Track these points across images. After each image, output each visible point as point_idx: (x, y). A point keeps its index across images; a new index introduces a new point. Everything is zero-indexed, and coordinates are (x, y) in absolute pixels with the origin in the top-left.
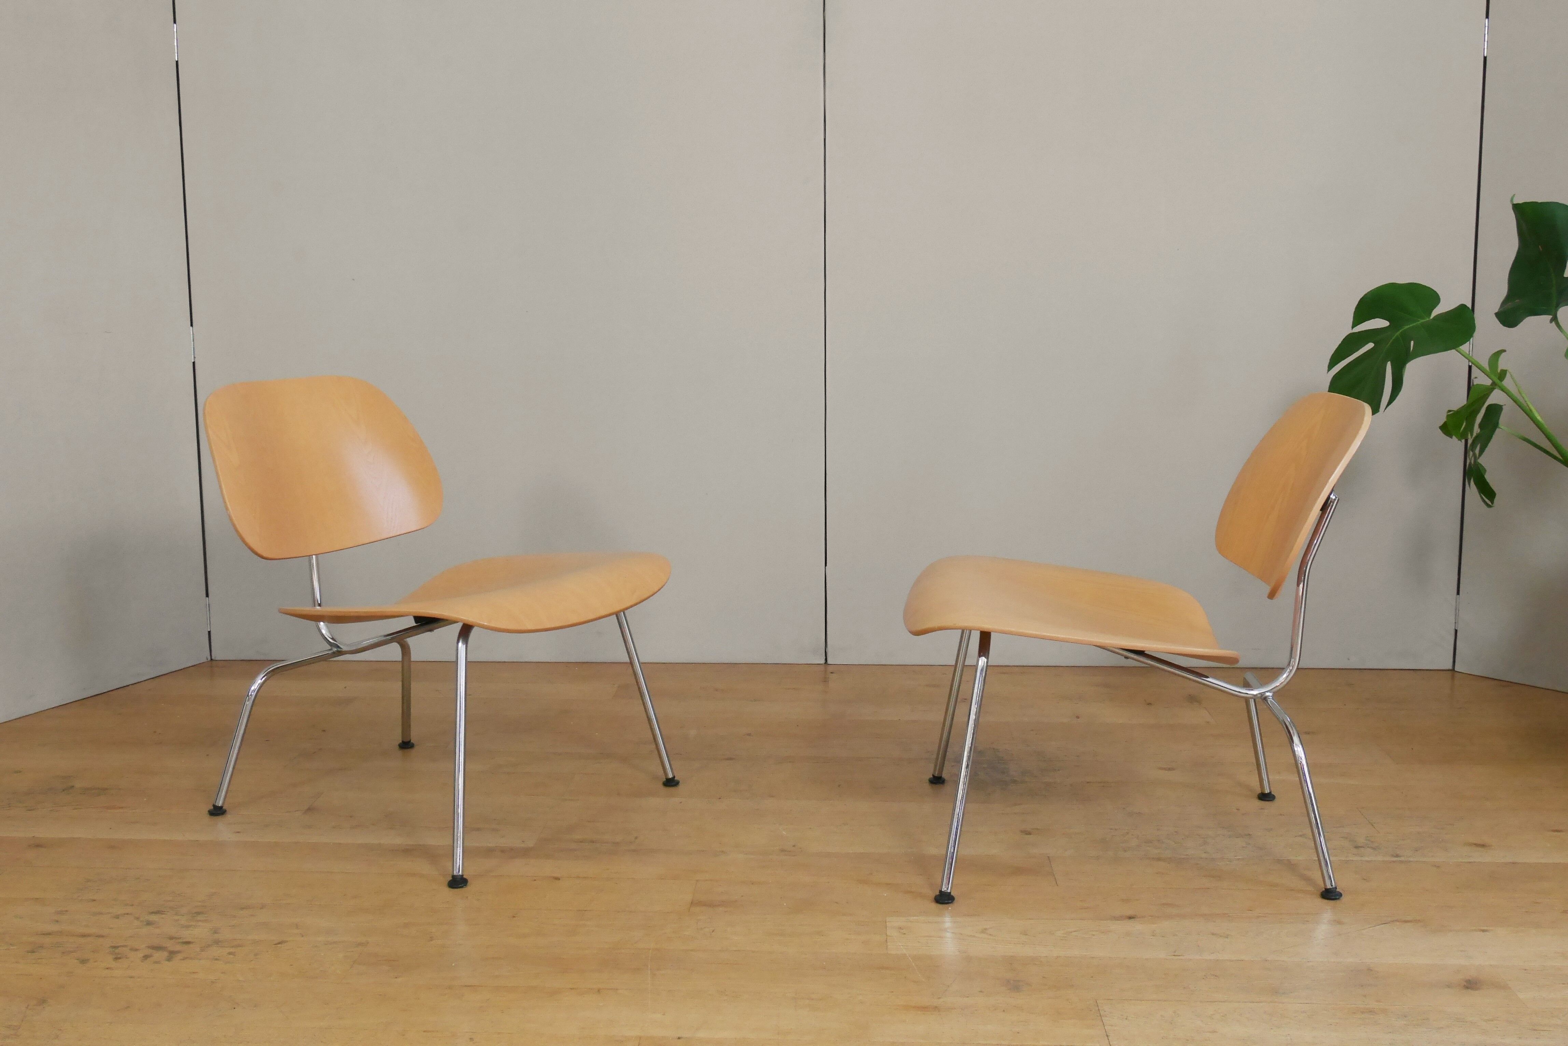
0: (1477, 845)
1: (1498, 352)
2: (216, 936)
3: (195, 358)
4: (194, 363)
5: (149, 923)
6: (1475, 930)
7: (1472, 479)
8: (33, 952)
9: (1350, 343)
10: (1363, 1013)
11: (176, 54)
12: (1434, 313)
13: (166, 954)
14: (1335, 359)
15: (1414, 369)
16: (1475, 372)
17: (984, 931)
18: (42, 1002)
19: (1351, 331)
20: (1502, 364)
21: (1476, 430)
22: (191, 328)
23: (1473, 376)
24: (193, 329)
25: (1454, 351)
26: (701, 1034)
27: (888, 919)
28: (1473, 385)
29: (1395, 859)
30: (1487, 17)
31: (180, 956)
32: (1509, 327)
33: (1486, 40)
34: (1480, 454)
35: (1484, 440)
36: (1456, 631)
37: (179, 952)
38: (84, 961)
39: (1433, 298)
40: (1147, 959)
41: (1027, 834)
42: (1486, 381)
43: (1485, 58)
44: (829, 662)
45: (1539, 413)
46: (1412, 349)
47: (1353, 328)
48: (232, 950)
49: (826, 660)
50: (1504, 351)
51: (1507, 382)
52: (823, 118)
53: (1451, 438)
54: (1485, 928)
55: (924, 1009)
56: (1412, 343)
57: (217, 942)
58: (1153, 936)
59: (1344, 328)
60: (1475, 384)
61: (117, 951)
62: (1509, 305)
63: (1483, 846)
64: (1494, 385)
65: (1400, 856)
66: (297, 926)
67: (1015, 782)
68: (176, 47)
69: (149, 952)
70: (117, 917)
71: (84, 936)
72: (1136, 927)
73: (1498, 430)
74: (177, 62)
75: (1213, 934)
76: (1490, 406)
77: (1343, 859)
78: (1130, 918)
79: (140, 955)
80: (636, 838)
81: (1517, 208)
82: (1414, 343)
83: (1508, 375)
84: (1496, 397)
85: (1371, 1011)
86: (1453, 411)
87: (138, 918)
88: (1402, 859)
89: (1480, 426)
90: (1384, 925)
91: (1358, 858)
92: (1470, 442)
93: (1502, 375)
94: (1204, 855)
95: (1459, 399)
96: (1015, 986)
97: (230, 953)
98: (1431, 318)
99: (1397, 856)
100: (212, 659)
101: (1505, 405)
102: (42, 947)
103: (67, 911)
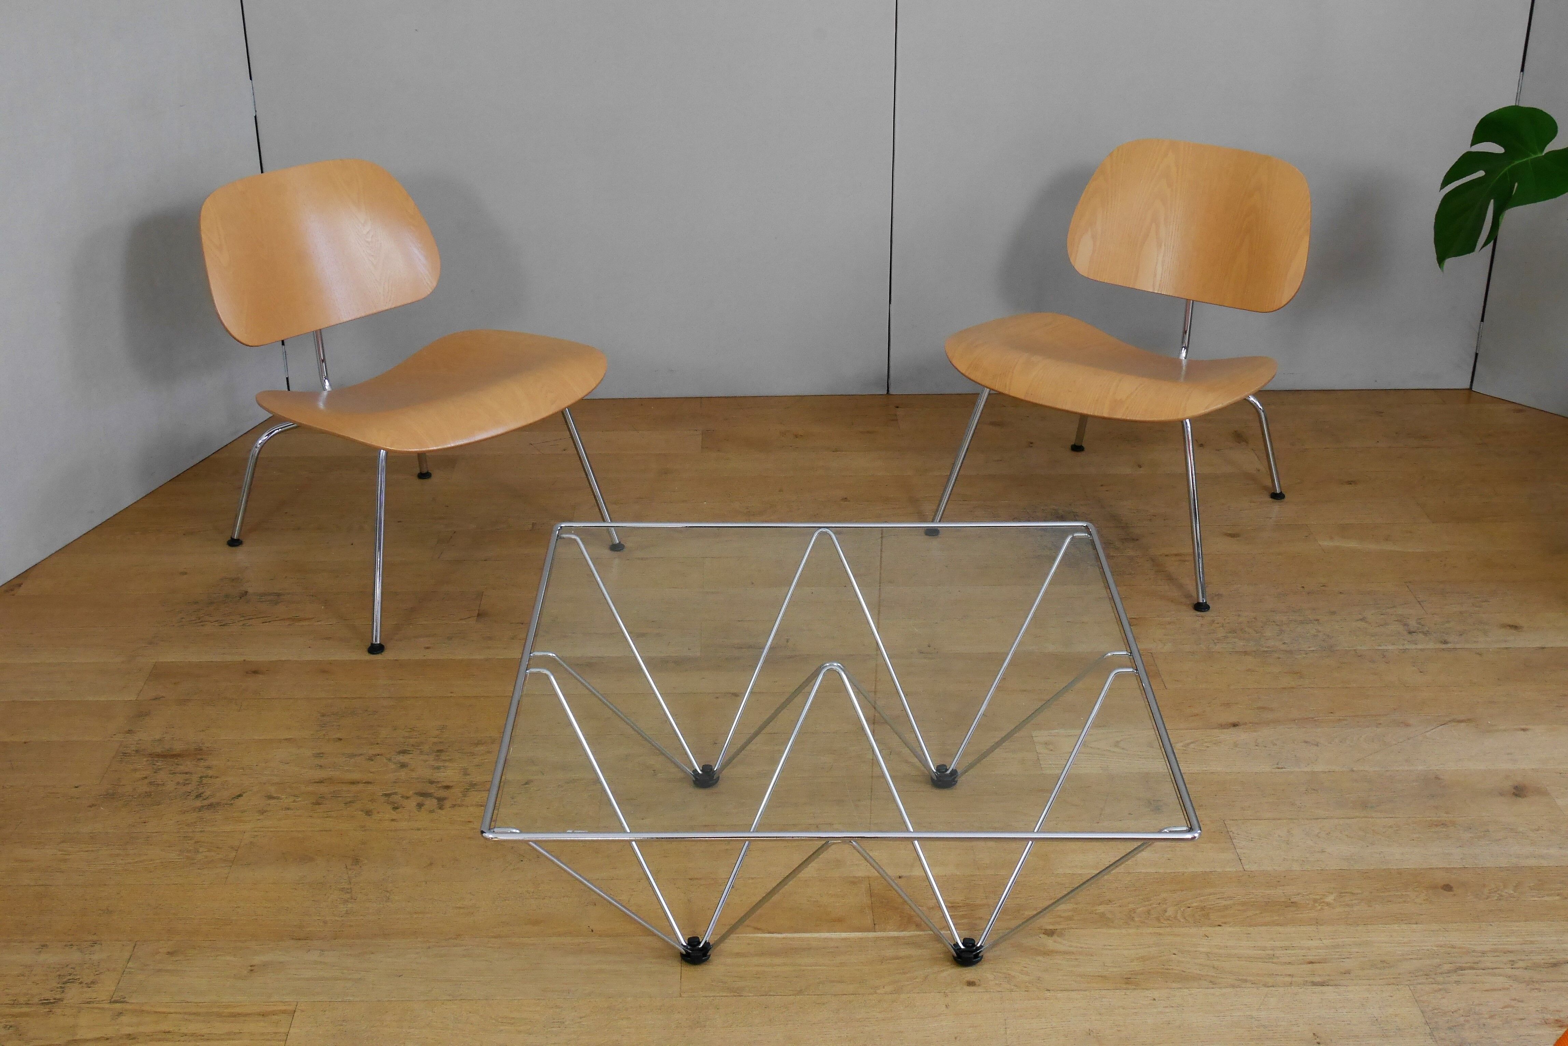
0: (1510, 627)
2: (468, 778)
4: (255, 117)
5: (403, 765)
6: (1517, 730)
8: (319, 804)
10: (1436, 825)
12: (1550, 148)
13: (435, 801)
14: (1446, 181)
17: (1117, 744)
18: (357, 861)
19: (1470, 149)
27: (1034, 734)
29: (1444, 646)
31: (448, 803)
37: (445, 798)
38: (368, 813)
40: (1256, 774)
44: (892, 392)
47: (1473, 146)
49: (888, 390)
54: (1525, 727)
57: (472, 786)
58: (1257, 745)
61: (391, 799)
63: (1515, 627)
65: (1448, 643)
66: (533, 762)
69: (419, 799)
70: (371, 759)
71: (353, 783)
72: (1241, 736)
75: (1306, 742)
77: (1401, 647)
78: (1235, 725)
79: (414, 803)
85: (1443, 825)
87: (390, 760)
88: (1449, 646)
90: (1443, 725)
91: (1414, 647)
94: (1283, 647)
96: (1154, 806)
98: (1541, 155)
99: (1445, 642)
102: (323, 797)
103: (322, 753)
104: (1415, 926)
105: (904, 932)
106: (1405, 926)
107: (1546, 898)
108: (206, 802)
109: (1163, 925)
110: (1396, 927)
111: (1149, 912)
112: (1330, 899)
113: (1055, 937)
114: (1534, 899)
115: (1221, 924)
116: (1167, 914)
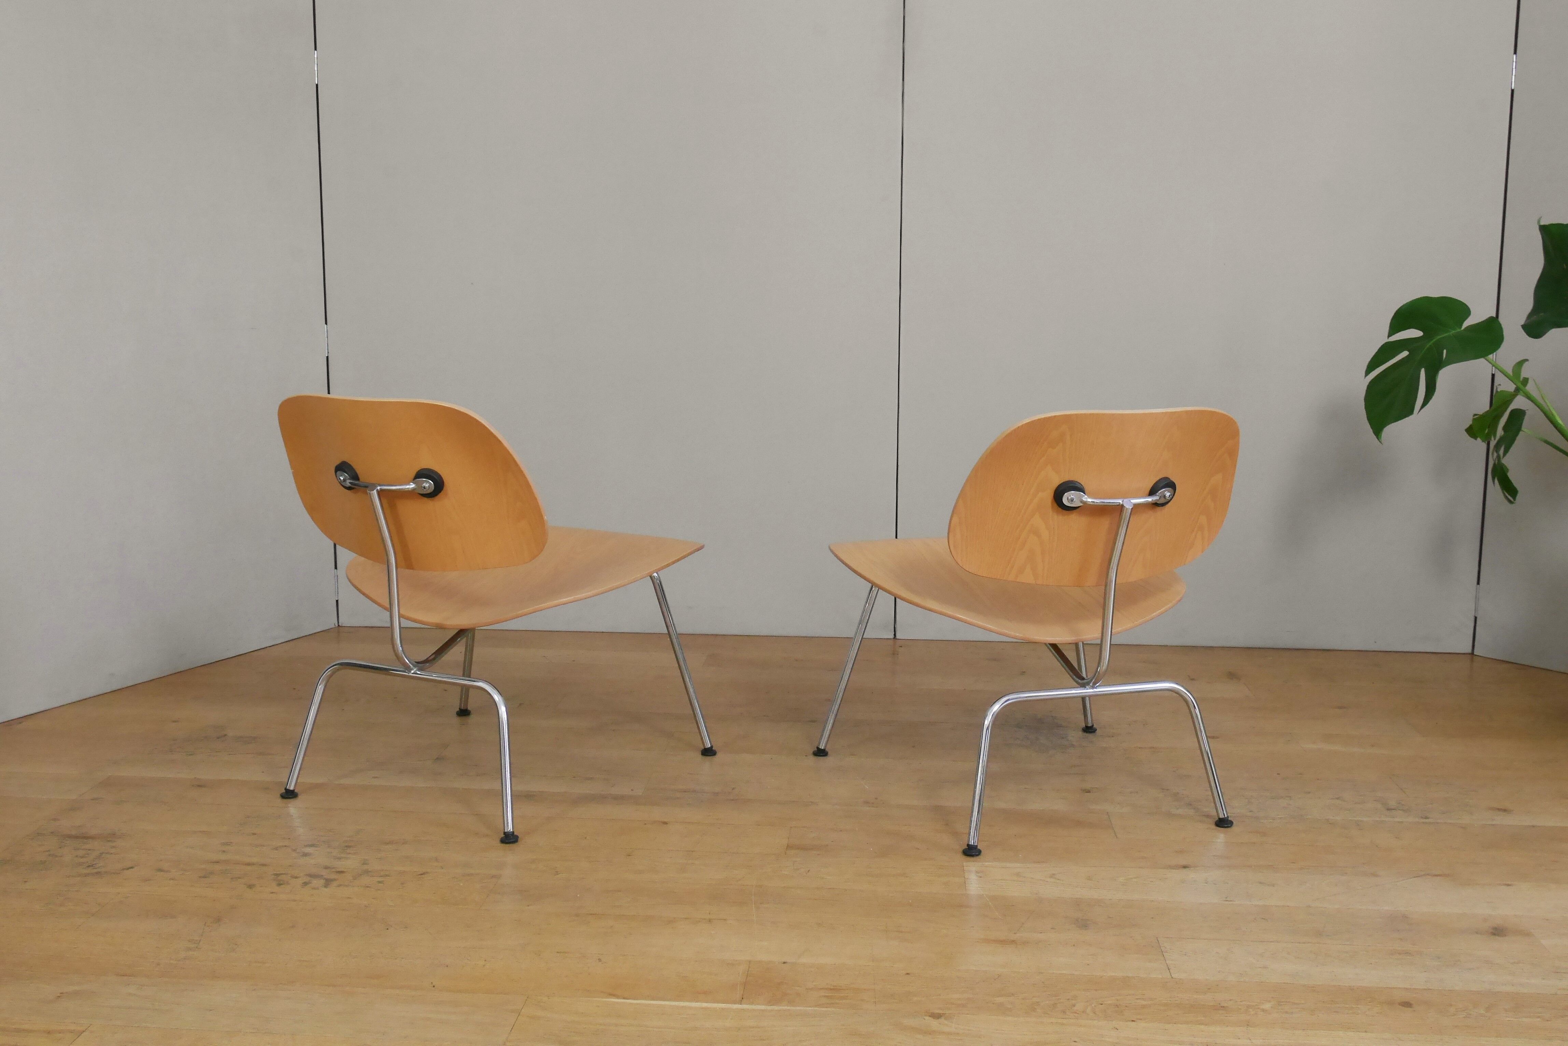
0: (1499, 810)
1: (1522, 360)
2: (365, 867)
3: (328, 353)
4: (327, 357)
5: (305, 855)
6: (1500, 884)
7: (1496, 478)
8: (205, 877)
9: (1386, 352)
10: (1400, 954)
11: (316, 78)
12: (1466, 324)
13: (322, 882)
14: (1372, 365)
15: (1445, 375)
16: (1499, 378)
17: (1052, 876)
18: (218, 920)
19: (1387, 340)
20: (1524, 373)
21: (1500, 432)
22: (326, 325)
23: (1496, 384)
24: (327, 327)
25: (1482, 360)
26: (804, 960)
28: (1497, 391)
29: (1424, 820)
30: (1515, 53)
31: (335, 883)
32: (1535, 338)
33: (1514, 74)
34: (1505, 454)
35: (1508, 441)
36: (1476, 618)
37: (335, 880)
38: (250, 887)
39: (1464, 310)
40: (1201, 904)
41: (1087, 792)
42: (1510, 387)
43: (1513, 91)
44: (898, 637)
45: (1560, 417)
46: (1444, 356)
47: (1389, 336)
48: (380, 879)
49: (895, 635)
50: (1527, 360)
51: (1530, 388)
52: (901, 139)
53: (1476, 439)
54: (1509, 883)
55: (1003, 942)
56: (1445, 351)
57: (367, 872)
58: (1206, 883)
59: (1381, 337)
60: (1499, 390)
61: (279, 878)
62: (1535, 318)
63: (1505, 810)
64: (1517, 390)
65: (1428, 818)
66: (437, 860)
67: (1073, 746)
68: (316, 72)
69: (307, 879)
70: (276, 849)
71: (248, 864)
72: (1191, 875)
73: (1521, 432)
74: (317, 85)
75: (1261, 883)
76: (1512, 411)
77: (1377, 819)
78: (1185, 867)
79: (300, 881)
80: (733, 789)
81: (1544, 229)
82: (1447, 352)
83: (1530, 381)
84: (1519, 403)
85: (1407, 953)
86: (1478, 415)
87: (294, 850)
88: (1431, 820)
89: (1505, 428)
90: (1416, 879)
91: (1391, 819)
92: (1493, 443)
93: (1525, 381)
94: (1249, 814)
95: (1482, 405)
96: (1083, 924)
97: (380, 882)
98: (1462, 329)
99: (1426, 818)
100: (339, 626)
101: (1527, 410)
102: (212, 873)
103: (231, 843)
104: (1364, 1034)
105: (773, 1007)
106: (1352, 1033)
107: (1524, 1020)
108: (95, 871)
109: (1067, 1017)
110: (1341, 1033)
111: (1055, 1005)
112: (1267, 1006)
113: (942, 1020)
114: (1508, 1019)
115: (1136, 1020)
116: (1075, 1008)
